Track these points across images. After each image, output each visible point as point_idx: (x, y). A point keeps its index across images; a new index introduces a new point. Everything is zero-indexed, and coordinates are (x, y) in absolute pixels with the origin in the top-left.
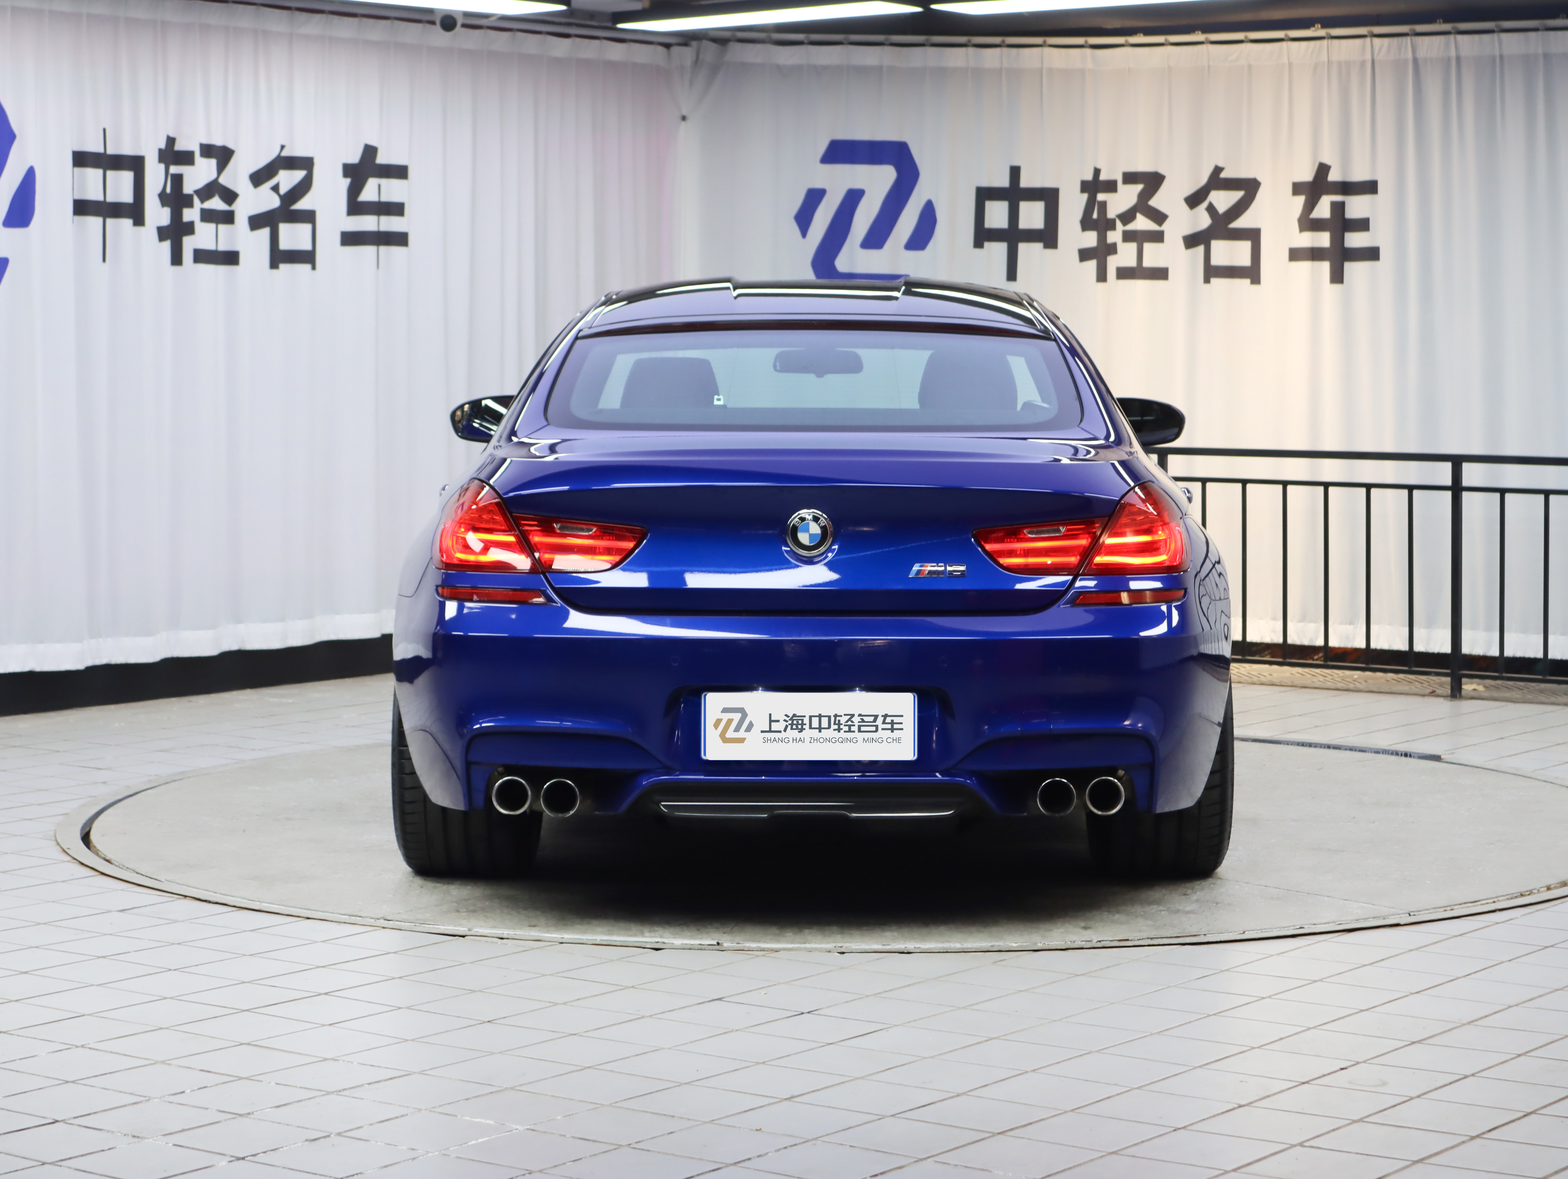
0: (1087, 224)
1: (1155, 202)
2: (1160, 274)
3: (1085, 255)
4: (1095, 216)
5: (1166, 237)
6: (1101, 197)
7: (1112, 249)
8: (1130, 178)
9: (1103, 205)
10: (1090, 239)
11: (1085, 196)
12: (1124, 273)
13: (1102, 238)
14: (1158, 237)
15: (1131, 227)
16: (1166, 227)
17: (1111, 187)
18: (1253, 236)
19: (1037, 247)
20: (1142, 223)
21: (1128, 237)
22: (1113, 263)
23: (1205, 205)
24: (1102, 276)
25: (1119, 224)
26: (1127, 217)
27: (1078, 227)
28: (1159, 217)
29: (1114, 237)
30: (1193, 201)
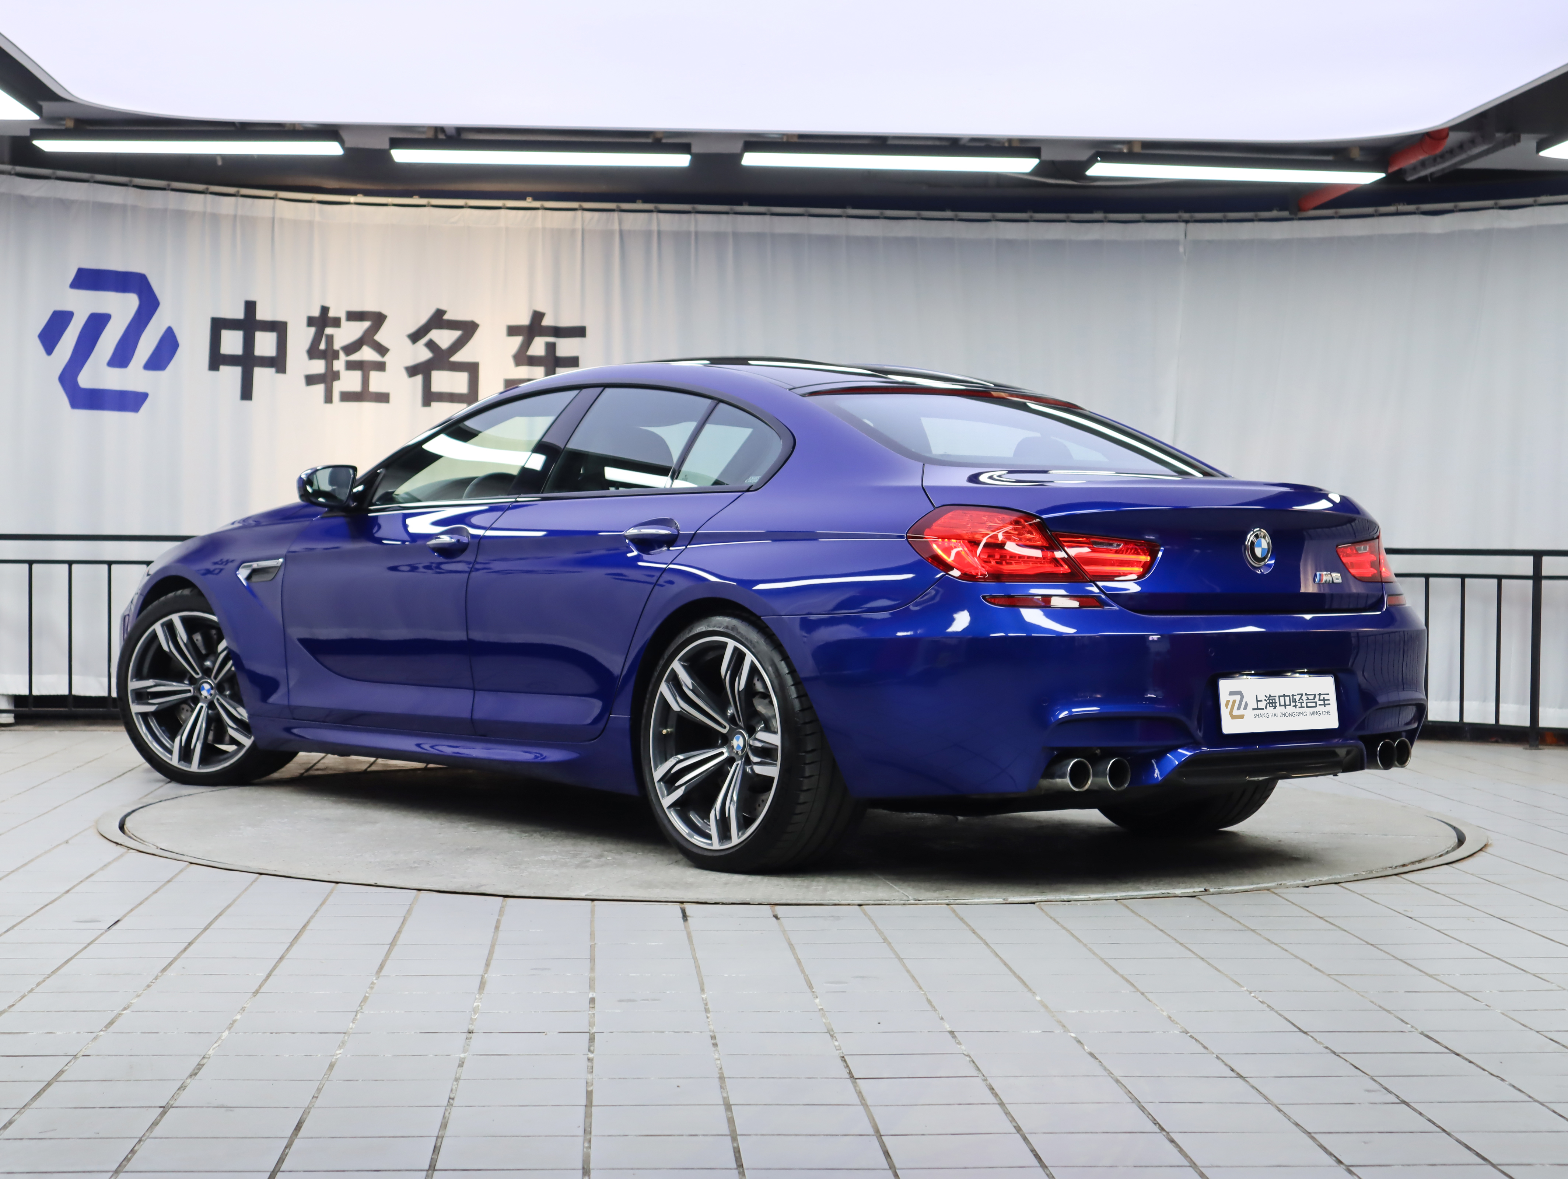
0: (313, 353)
1: (379, 337)
2: (383, 398)
3: (311, 380)
4: (322, 346)
5: (388, 367)
6: (329, 331)
7: (336, 376)
8: (354, 316)
9: (330, 339)
10: (318, 367)
11: (313, 330)
12: (347, 397)
13: (329, 366)
14: (380, 367)
15: (355, 357)
16: (387, 358)
17: (336, 322)
18: (472, 369)
19: (269, 372)
20: (367, 354)
21: (351, 366)
22: (338, 387)
23: (424, 340)
24: (329, 399)
25: (342, 355)
26: (351, 349)
27: (305, 356)
28: (382, 350)
29: (339, 365)
30: (415, 337)
